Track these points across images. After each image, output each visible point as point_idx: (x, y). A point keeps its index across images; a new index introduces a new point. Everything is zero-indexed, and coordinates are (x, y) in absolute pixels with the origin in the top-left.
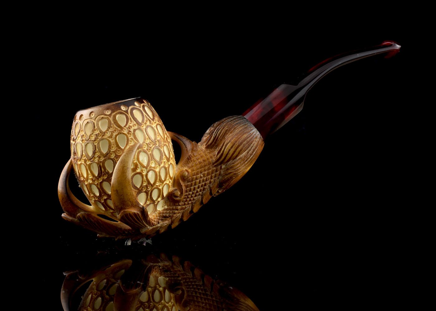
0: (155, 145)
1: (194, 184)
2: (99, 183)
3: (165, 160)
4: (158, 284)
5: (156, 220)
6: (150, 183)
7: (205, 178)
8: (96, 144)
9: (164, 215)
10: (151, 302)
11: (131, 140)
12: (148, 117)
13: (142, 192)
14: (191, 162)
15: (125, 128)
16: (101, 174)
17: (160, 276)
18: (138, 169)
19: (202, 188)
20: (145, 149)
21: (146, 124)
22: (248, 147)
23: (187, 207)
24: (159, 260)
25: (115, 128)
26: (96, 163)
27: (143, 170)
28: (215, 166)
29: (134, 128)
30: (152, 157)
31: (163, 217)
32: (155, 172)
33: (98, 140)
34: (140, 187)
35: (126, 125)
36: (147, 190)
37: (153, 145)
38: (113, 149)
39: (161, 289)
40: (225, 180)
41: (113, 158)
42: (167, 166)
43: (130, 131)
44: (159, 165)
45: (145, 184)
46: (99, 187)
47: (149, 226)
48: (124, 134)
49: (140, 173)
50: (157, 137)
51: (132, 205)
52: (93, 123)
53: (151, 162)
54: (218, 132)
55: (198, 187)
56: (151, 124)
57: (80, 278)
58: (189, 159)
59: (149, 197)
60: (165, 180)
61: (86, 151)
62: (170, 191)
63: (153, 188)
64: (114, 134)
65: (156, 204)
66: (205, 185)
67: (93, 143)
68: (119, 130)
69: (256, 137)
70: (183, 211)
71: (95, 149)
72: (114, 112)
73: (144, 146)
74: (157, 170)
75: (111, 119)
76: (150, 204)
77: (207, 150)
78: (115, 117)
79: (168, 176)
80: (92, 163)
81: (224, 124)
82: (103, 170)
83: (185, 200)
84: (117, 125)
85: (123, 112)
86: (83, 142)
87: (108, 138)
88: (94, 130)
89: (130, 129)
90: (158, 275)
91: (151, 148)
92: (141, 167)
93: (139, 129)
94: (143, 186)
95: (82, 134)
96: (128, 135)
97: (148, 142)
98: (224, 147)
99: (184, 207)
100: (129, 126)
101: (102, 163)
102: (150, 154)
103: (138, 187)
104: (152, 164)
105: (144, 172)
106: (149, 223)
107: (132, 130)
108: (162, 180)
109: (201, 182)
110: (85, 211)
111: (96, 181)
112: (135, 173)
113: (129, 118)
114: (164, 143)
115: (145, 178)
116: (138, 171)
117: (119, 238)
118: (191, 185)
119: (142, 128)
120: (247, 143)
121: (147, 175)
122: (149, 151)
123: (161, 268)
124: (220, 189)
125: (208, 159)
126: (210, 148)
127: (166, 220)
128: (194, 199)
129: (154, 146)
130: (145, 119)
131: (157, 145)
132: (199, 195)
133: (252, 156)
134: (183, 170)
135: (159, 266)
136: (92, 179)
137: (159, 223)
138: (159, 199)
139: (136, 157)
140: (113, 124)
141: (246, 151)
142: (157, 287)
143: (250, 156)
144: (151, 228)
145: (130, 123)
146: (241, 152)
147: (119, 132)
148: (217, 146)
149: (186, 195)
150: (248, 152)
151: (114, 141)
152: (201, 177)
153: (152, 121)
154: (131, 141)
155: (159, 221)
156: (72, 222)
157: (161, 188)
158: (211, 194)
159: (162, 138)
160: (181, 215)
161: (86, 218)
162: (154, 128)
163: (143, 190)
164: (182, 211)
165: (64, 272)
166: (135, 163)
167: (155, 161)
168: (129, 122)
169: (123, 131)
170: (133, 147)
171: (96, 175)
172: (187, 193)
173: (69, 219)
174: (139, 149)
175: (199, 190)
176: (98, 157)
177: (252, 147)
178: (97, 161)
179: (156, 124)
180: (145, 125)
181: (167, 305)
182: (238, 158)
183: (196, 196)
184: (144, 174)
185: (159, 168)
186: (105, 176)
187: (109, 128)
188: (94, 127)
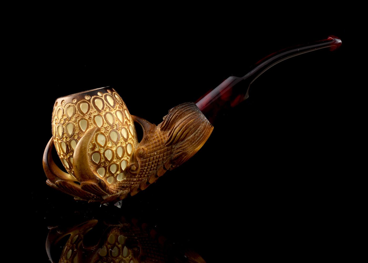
0: (112, 128)
1: (148, 160)
2: (68, 159)
3: (122, 141)
4: (118, 242)
5: (115, 189)
6: (108, 160)
7: (158, 156)
8: (64, 127)
9: (123, 185)
10: (109, 257)
11: (91, 124)
12: (108, 105)
13: (101, 167)
14: (148, 142)
15: (87, 115)
16: (69, 151)
17: (120, 235)
18: (96, 148)
19: (156, 164)
20: (103, 132)
21: (105, 110)
22: (195, 131)
23: (144, 179)
24: (120, 222)
25: (79, 114)
26: (64, 142)
27: (101, 149)
28: (167, 146)
29: (94, 115)
30: (109, 138)
31: (122, 187)
32: (112, 151)
33: (66, 123)
34: (99, 163)
35: (88, 112)
36: (105, 166)
37: (111, 128)
38: (77, 132)
39: (120, 246)
40: (175, 157)
41: (76, 139)
42: (124, 145)
43: (90, 117)
44: (116, 145)
45: (103, 161)
46: (68, 161)
47: (109, 194)
48: (85, 119)
49: (98, 152)
50: (115, 121)
51: (90, 178)
52: (63, 109)
53: (108, 143)
54: (170, 117)
55: (152, 163)
56: (110, 111)
57: (58, 232)
58: (146, 139)
59: (107, 171)
60: (122, 157)
61: (58, 132)
62: (128, 165)
63: (111, 163)
64: (78, 120)
65: (115, 176)
66: (158, 161)
67: (62, 126)
68: (82, 116)
69: (203, 122)
70: (141, 182)
71: (64, 131)
72: (79, 101)
73: (102, 130)
74: (114, 149)
75: (76, 107)
76: (109, 176)
77: (161, 132)
78: (79, 105)
79: (126, 153)
80: (62, 142)
81: (176, 110)
82: (69, 148)
83: (141, 173)
84: (80, 112)
85: (86, 101)
86: (56, 124)
87: (73, 123)
88: (63, 116)
89: (90, 115)
90: (118, 234)
91: (108, 131)
92: (98, 147)
93: (98, 115)
94: (101, 162)
95: (56, 118)
96: (88, 120)
97: (106, 126)
98: (173, 130)
99: (141, 179)
100: (90, 113)
101: (69, 143)
102: (107, 136)
103: (97, 163)
104: (109, 144)
105: (101, 151)
106: (108, 192)
107: (92, 116)
108: (119, 157)
109: (154, 159)
110: (62, 179)
111: (65, 157)
112: (93, 151)
113: (91, 106)
114: (122, 126)
115: (102, 155)
116: (96, 150)
117: (90, 201)
118: (146, 162)
119: (101, 114)
120: (194, 127)
121: (104, 154)
122: (106, 133)
123: (120, 228)
124: (173, 165)
125: (161, 140)
126: (163, 130)
127: (125, 189)
128: (149, 173)
129: (111, 130)
130: (105, 106)
131: (115, 129)
132: (154, 169)
133: (199, 138)
134: (140, 149)
135: (119, 227)
136: (63, 155)
137: (118, 192)
138: (118, 173)
139: (94, 139)
140: (77, 111)
141: (193, 134)
142: (116, 244)
143: (197, 139)
144: (111, 196)
145: (91, 111)
146: (188, 135)
147: (81, 117)
148: (169, 129)
149: (142, 169)
150: (195, 135)
151: (77, 125)
152: (154, 155)
153: (112, 108)
154: (91, 126)
155: (118, 190)
156: (52, 187)
157: (118, 163)
158: (164, 168)
159: (121, 123)
160: (138, 185)
161: (62, 185)
162: (113, 114)
163: (101, 165)
164: (139, 182)
165: (48, 226)
166: (94, 143)
167: (112, 141)
168: (91, 109)
169: (85, 117)
170: (92, 131)
171: (65, 152)
172: (143, 168)
173: (50, 185)
174: (97, 132)
175: (153, 166)
176: (65, 137)
177: (199, 130)
178: (65, 141)
179: (115, 111)
180: (104, 112)
181: (124, 259)
182: (186, 140)
183: (150, 170)
184: (101, 152)
185: (116, 147)
186: (71, 153)
187: (74, 114)
188: (63, 113)
